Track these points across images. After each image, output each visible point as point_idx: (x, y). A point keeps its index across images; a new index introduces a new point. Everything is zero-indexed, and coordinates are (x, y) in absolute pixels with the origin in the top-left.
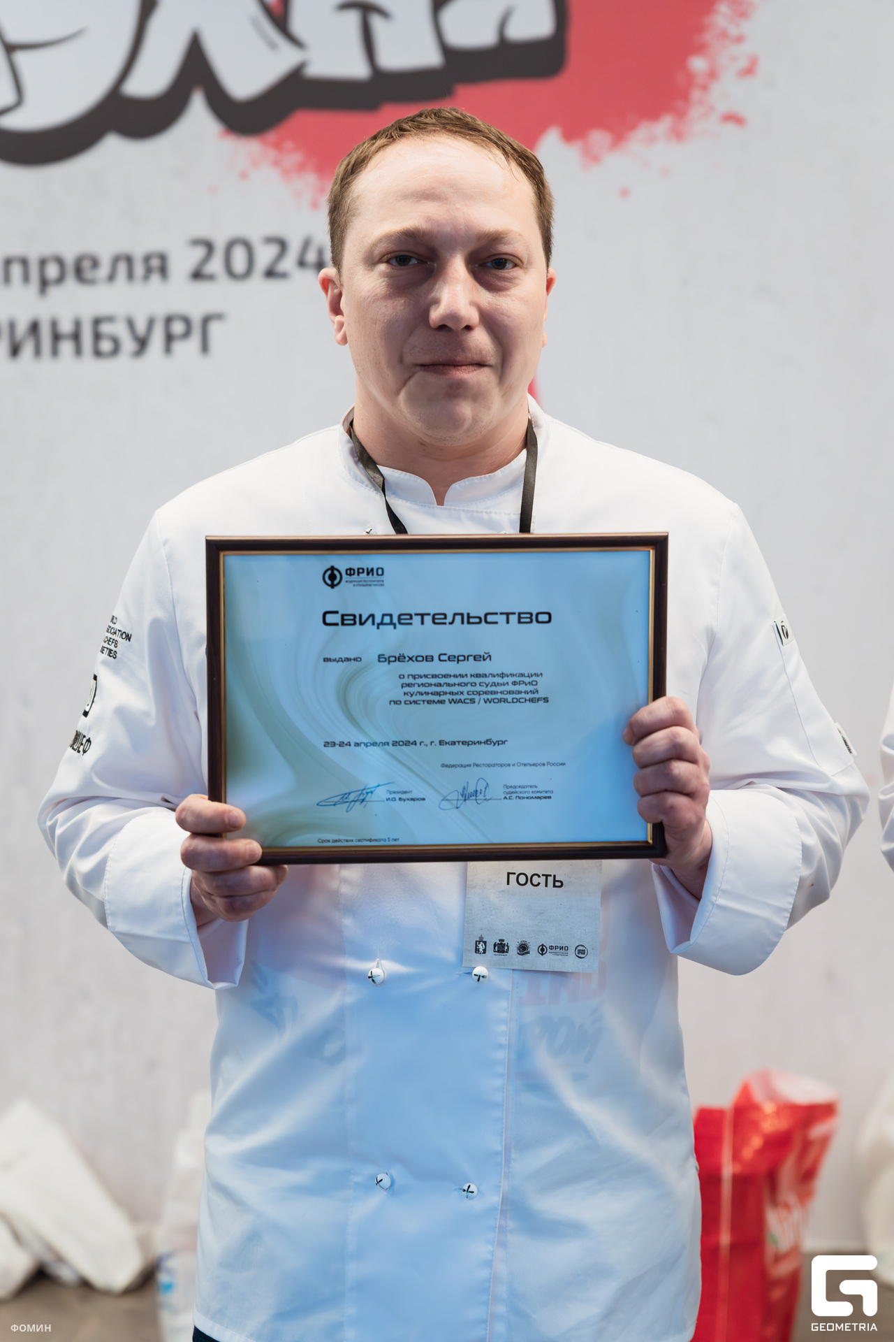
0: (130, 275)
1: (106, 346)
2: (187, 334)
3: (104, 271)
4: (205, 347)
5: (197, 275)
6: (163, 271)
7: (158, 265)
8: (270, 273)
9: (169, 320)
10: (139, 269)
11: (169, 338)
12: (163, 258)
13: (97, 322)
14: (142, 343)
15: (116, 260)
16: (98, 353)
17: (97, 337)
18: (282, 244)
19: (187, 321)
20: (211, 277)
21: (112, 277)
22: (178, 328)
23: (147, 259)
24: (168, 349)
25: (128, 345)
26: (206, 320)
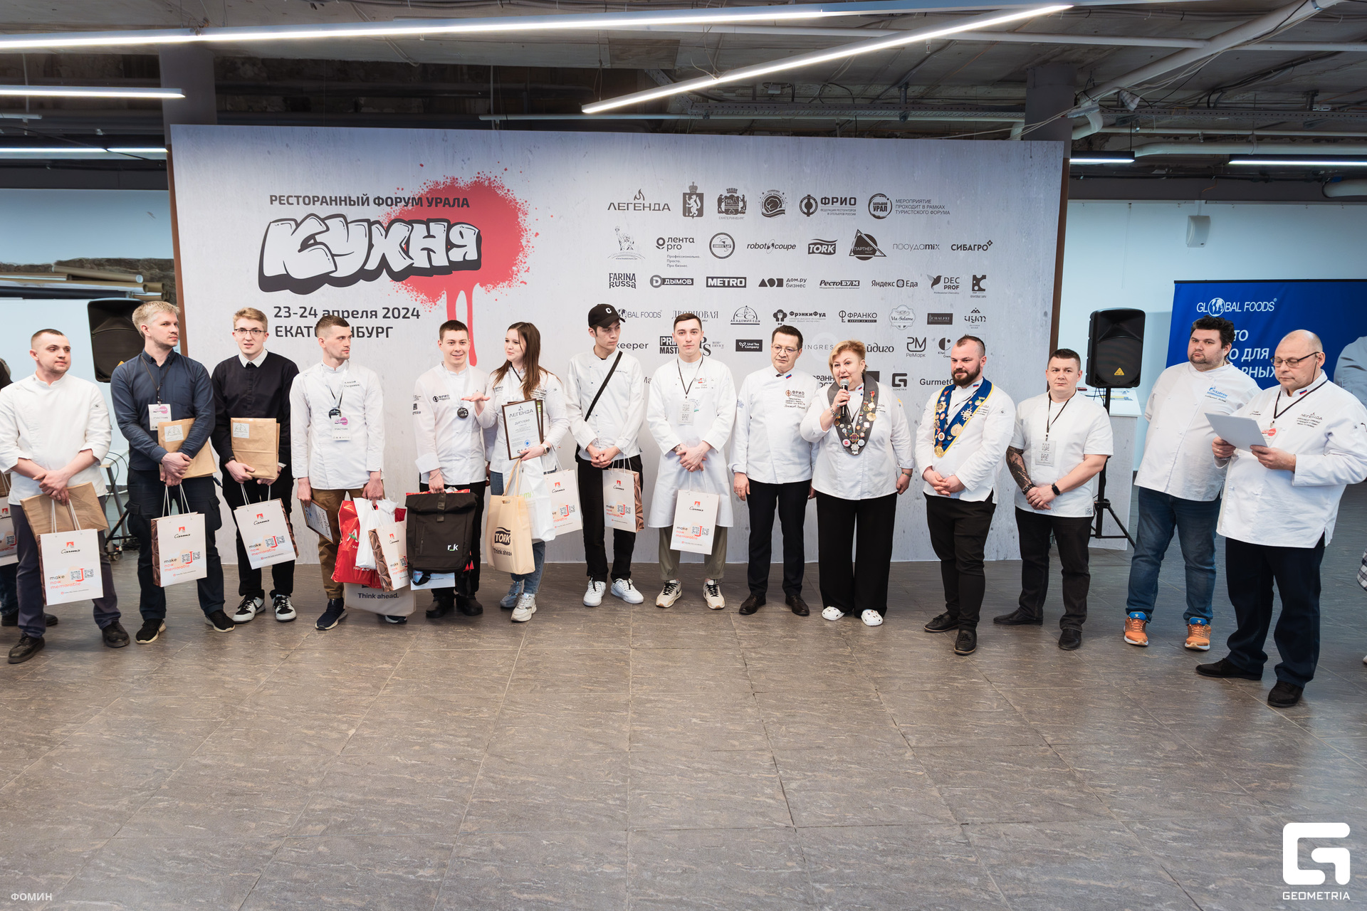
0: (367, 317)
1: (361, 334)
2: (383, 332)
3: (360, 315)
4: (387, 337)
5: (384, 317)
6: (376, 315)
7: (375, 314)
8: (404, 317)
9: (377, 328)
10: (369, 315)
11: (378, 333)
12: (376, 312)
13: (358, 328)
14: (371, 334)
15: (363, 312)
16: (358, 336)
17: (358, 332)
18: (408, 310)
19: (382, 328)
20: (389, 317)
21: (362, 317)
22: (380, 330)
23: (371, 312)
24: (377, 337)
25: (366, 334)
26: (387, 328)
